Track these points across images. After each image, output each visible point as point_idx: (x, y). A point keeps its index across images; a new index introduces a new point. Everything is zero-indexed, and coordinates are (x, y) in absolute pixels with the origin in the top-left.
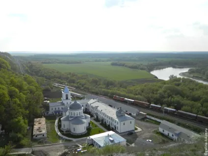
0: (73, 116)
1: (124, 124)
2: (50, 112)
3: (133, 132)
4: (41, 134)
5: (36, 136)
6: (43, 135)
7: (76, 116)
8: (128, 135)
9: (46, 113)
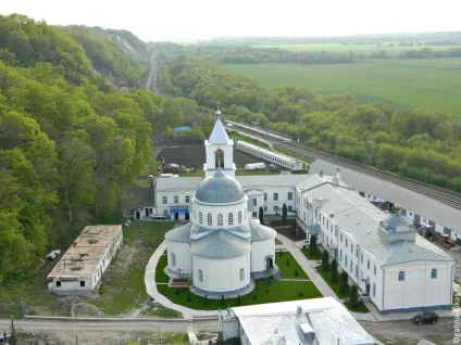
0: (205, 224)
1: (401, 277)
2: (159, 210)
3: (440, 314)
4: (75, 279)
5: (59, 284)
6: (82, 283)
7: (215, 226)
8: (415, 321)
9: (143, 213)
